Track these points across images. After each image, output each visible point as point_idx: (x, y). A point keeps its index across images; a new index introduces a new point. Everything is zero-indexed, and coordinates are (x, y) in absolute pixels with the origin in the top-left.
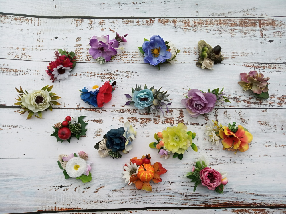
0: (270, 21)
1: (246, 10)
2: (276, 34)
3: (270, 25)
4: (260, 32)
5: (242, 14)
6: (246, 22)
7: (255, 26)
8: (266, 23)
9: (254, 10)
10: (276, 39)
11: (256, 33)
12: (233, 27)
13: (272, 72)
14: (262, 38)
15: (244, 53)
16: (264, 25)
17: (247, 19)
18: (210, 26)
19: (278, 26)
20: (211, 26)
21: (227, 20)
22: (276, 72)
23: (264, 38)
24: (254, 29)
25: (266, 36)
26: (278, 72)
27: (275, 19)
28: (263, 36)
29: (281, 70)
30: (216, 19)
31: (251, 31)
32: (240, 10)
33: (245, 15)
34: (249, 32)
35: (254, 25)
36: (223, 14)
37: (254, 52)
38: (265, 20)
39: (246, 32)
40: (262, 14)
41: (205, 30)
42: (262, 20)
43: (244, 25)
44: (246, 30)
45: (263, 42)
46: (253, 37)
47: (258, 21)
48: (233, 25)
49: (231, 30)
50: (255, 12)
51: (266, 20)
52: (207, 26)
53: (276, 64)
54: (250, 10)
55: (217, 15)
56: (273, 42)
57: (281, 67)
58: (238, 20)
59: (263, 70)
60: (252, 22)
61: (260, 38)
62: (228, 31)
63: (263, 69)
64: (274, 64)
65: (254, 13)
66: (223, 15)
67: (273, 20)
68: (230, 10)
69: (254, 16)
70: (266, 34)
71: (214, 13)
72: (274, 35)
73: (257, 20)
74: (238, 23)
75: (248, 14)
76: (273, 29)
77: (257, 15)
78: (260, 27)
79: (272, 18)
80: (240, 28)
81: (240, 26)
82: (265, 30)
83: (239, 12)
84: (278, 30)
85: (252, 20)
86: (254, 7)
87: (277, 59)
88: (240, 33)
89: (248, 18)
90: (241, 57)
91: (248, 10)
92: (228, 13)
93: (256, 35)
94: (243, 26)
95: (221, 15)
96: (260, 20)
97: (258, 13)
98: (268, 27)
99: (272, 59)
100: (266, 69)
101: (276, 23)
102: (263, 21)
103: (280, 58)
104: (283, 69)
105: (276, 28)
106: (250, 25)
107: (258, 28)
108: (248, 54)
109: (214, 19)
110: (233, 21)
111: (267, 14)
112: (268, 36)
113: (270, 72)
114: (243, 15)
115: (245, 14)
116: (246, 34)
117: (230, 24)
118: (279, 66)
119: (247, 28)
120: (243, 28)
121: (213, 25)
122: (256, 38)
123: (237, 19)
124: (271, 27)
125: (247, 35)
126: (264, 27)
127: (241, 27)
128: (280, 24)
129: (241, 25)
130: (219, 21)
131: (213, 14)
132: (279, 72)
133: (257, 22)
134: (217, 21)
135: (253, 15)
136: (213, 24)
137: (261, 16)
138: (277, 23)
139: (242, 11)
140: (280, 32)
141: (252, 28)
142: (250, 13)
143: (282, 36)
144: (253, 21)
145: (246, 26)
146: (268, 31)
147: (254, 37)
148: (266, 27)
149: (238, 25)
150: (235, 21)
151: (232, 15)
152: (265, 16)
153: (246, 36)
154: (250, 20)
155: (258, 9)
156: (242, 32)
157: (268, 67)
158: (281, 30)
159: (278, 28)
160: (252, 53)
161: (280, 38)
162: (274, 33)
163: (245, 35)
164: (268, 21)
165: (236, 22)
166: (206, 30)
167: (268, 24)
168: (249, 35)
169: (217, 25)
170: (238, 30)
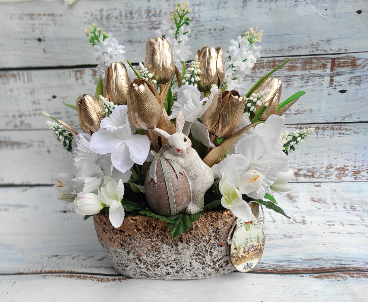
0: (349, 60)
1: (315, 44)
2: (353, 81)
3: (348, 66)
4: (329, 77)
5: (308, 50)
6: (311, 63)
7: (324, 68)
8: (343, 63)
9: (328, 42)
10: (351, 89)
11: (323, 79)
12: (291, 71)
13: (334, 134)
14: (330, 86)
15: (300, 111)
16: (339, 66)
17: (314, 58)
18: (257, 71)
19: (360, 67)
20: (260, 71)
21: (284, 60)
22: (340, 135)
23: (334, 87)
24: (322, 73)
25: (338, 84)
26: (342, 135)
27: (357, 55)
28: (333, 83)
29: (347, 133)
30: (268, 59)
31: (316, 77)
32: (306, 44)
33: (313, 51)
34: (313, 79)
35: (324, 66)
36: (281, 50)
37: (314, 108)
38: (341, 58)
39: (309, 79)
40: (339, 49)
41: (250, 78)
42: (338, 58)
43: (308, 67)
44: (310, 76)
45: (330, 93)
46: (317, 86)
47: (330, 61)
48: (291, 68)
49: (287, 76)
50: (329, 46)
51: (344, 59)
52: (253, 73)
53: (342, 124)
54: (322, 43)
55: (272, 52)
56: (345, 92)
57: (349, 128)
58: (300, 61)
59: (322, 133)
60: (321, 62)
61: (328, 87)
62: (283, 78)
63: (322, 131)
64: (340, 124)
65: (327, 48)
66: (279, 52)
67: (354, 57)
68: (292, 44)
69: (327, 52)
70: (338, 81)
71: (268, 50)
72: (349, 82)
73: (330, 59)
74: (299, 65)
75: (317, 50)
76: (351, 73)
77: (331, 50)
78: (332, 69)
79: (354, 55)
80: (302, 73)
81: (302, 69)
82: (338, 74)
83: (304, 48)
84: (359, 74)
85: (322, 58)
86: (329, 37)
87: (345, 117)
88: (299, 81)
89: (317, 56)
90: (295, 116)
91: (319, 43)
92: (287, 48)
93: (322, 82)
94: (306, 69)
95: (277, 52)
96: (335, 59)
97: (334, 47)
98: (343, 70)
99: (339, 117)
100: (326, 130)
101: (357, 63)
102: (337, 60)
103: (350, 116)
104: (350, 131)
105: (356, 71)
106: (317, 68)
107: (328, 71)
108: (305, 111)
109: (266, 60)
110: (293, 62)
111: (346, 48)
112: (340, 84)
113: (332, 135)
114: (310, 51)
115: (314, 49)
116: (308, 82)
117: (288, 66)
118: (346, 127)
119: (313, 72)
120: (306, 72)
121: (262, 70)
122: (322, 87)
123: (299, 59)
124: (348, 69)
125: (310, 83)
126: (338, 69)
127: (302, 71)
128: (363, 65)
129: (304, 68)
130: (273, 62)
131: (266, 50)
132: (344, 135)
133: (328, 62)
134: (270, 63)
135: (325, 51)
136: (264, 68)
137: (337, 52)
138: (359, 62)
139: (310, 45)
140: (359, 76)
141: (320, 72)
142: (320, 48)
143: (360, 84)
144: (323, 61)
145: (311, 69)
146: (343, 76)
147: (319, 86)
148: (341, 70)
149: (300, 68)
150: (297, 61)
151: (294, 52)
152: (344, 51)
153: (308, 85)
154: (318, 59)
155: (335, 40)
156: (302, 79)
157: (330, 128)
158: (362, 74)
159: (359, 72)
160: (311, 110)
161: (357, 87)
162: (351, 78)
163: (306, 84)
164: (347, 60)
165: (297, 63)
166: (252, 79)
167: (345, 65)
168: (312, 83)
169: (268, 69)
170: (298, 76)
